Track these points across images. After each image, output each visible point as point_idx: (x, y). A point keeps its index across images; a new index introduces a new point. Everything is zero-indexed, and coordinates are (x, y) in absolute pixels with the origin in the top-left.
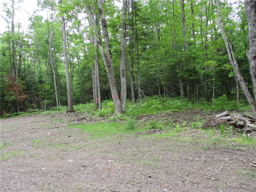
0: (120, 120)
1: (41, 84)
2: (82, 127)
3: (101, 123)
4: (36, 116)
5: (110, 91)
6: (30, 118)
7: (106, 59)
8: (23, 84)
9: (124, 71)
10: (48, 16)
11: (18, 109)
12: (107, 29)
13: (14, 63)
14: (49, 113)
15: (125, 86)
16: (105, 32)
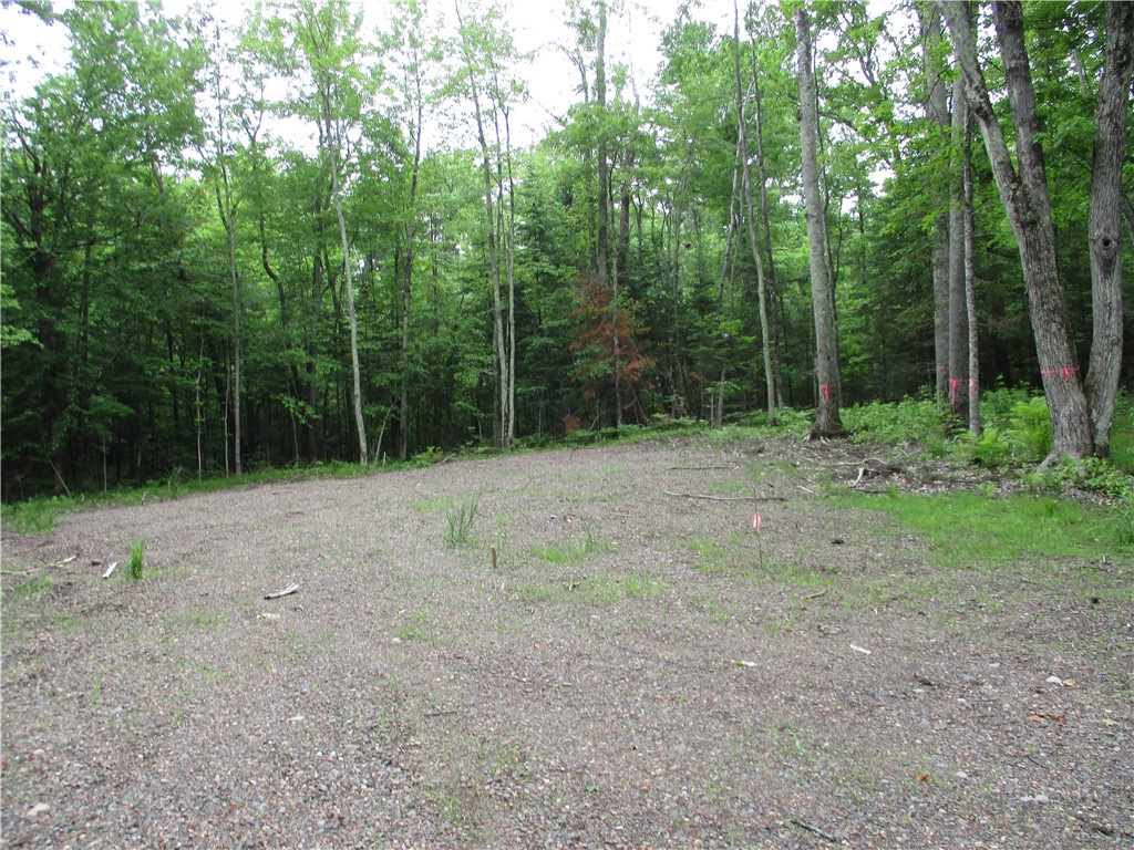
0: (1084, 489)
1: (702, 312)
2: (889, 505)
3: (983, 494)
4: (686, 445)
5: (1032, 345)
6: (663, 453)
7: (1015, 191)
8: (637, 314)
9: (1114, 244)
10: (737, 19)
11: (619, 412)
12: (1023, 42)
13: (604, 228)
14: (737, 438)
15: (1113, 319)
16: (1014, 57)
